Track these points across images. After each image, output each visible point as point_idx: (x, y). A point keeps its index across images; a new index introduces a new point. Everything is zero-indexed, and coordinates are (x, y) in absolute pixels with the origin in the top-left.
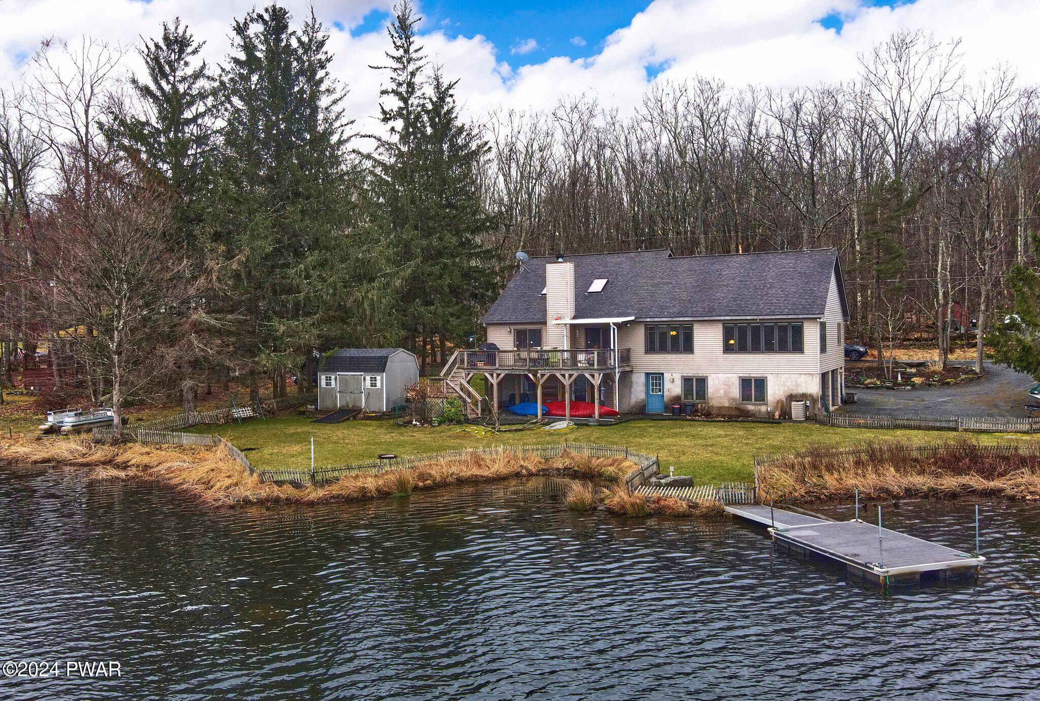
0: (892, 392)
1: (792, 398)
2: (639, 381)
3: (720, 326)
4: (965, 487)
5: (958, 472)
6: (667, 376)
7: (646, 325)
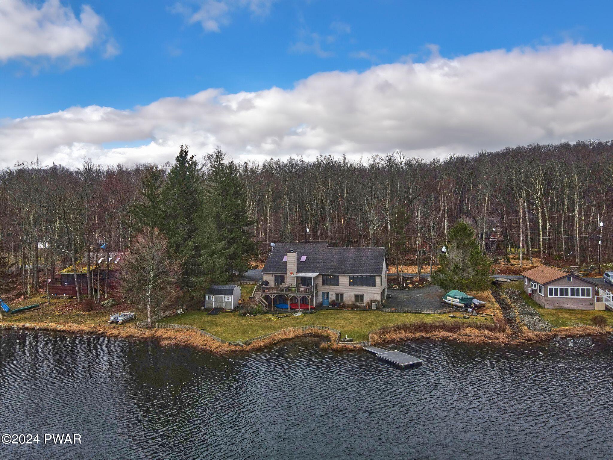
0: (402, 291)
1: (372, 301)
2: (320, 295)
3: (348, 277)
4: (421, 336)
5: (420, 331)
6: (330, 293)
7: (323, 275)
